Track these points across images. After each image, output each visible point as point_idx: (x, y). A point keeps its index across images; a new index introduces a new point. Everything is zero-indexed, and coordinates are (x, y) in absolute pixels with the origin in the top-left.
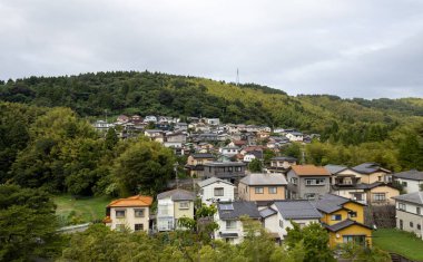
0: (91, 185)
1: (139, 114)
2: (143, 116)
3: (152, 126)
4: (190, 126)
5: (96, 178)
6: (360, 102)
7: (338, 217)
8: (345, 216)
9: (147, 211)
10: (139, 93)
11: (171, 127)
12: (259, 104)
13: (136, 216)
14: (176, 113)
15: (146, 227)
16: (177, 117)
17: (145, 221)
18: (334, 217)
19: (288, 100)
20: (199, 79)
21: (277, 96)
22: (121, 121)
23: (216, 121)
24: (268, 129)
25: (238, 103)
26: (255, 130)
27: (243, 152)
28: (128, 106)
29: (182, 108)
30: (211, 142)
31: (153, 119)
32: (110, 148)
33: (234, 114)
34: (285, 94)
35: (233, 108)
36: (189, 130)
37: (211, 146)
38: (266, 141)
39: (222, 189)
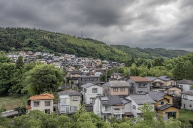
1: (31, 51)
2: (34, 52)
3: (40, 57)
4: (61, 58)
6: (139, 49)
7: (162, 103)
8: (165, 102)
9: (52, 102)
10: (31, 40)
11: (51, 58)
12: (93, 48)
13: (46, 106)
14: (52, 51)
15: (52, 110)
16: (52, 53)
17: (51, 108)
18: (160, 103)
19: (107, 47)
20: (62, 34)
21: (101, 45)
22: (22, 54)
23: (74, 56)
24: (100, 60)
25: (84, 47)
26: (94, 61)
27: (93, 71)
28: (25, 47)
29: (55, 48)
30: (73, 66)
31: (39, 53)
32: (19, 68)
33: (82, 52)
34: (105, 44)
35: (82, 50)
36: (60, 60)
37: (74, 68)
38: (101, 66)
39: (96, 89)
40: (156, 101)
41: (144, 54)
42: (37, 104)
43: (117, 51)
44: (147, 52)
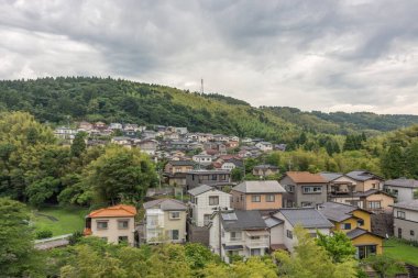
0: (55, 194)
1: (103, 121)
2: (107, 123)
3: (119, 133)
4: (159, 134)
5: (61, 187)
7: (348, 226)
8: (354, 225)
9: (132, 222)
10: (103, 99)
11: (138, 135)
12: (224, 114)
13: (119, 228)
14: (141, 121)
15: (131, 240)
16: (144, 125)
17: (129, 233)
18: (343, 226)
19: (252, 111)
20: (163, 87)
21: (241, 106)
22: (86, 128)
23: (184, 130)
24: (236, 138)
25: (205, 113)
26: (224, 139)
27: (219, 161)
28: (91, 113)
29: (147, 116)
30: (182, 150)
31: (117, 126)
32: (77, 155)
33: (201, 123)
34: (248, 104)
35: (200, 117)
36: (158, 138)
37: (183, 155)
38: (237, 150)
39: (217, 197)
40: (335, 222)
41: (331, 124)
42: (104, 225)
43: (272, 118)
44: (336, 121)
